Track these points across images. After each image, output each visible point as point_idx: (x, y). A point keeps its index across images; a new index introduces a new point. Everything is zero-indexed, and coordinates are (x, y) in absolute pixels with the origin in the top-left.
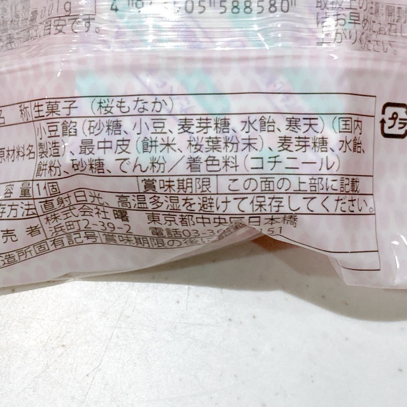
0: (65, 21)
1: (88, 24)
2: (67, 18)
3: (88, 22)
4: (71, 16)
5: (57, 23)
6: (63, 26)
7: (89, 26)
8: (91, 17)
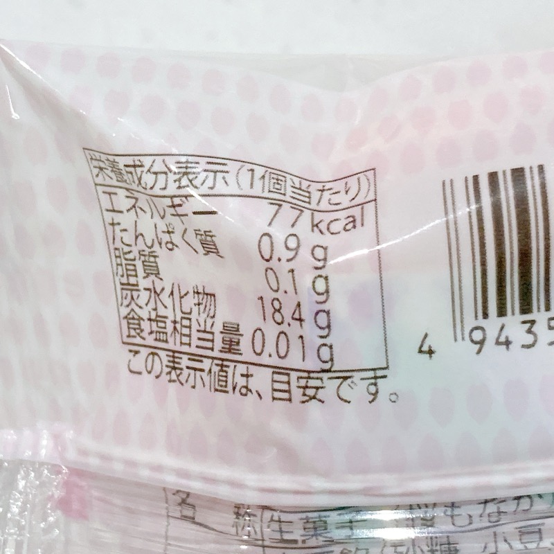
0: (321, 379)
1: (373, 389)
2: (325, 376)
3: (372, 384)
4: (335, 371)
5: (303, 382)
6: (317, 388)
7: (377, 392)
8: (379, 373)
